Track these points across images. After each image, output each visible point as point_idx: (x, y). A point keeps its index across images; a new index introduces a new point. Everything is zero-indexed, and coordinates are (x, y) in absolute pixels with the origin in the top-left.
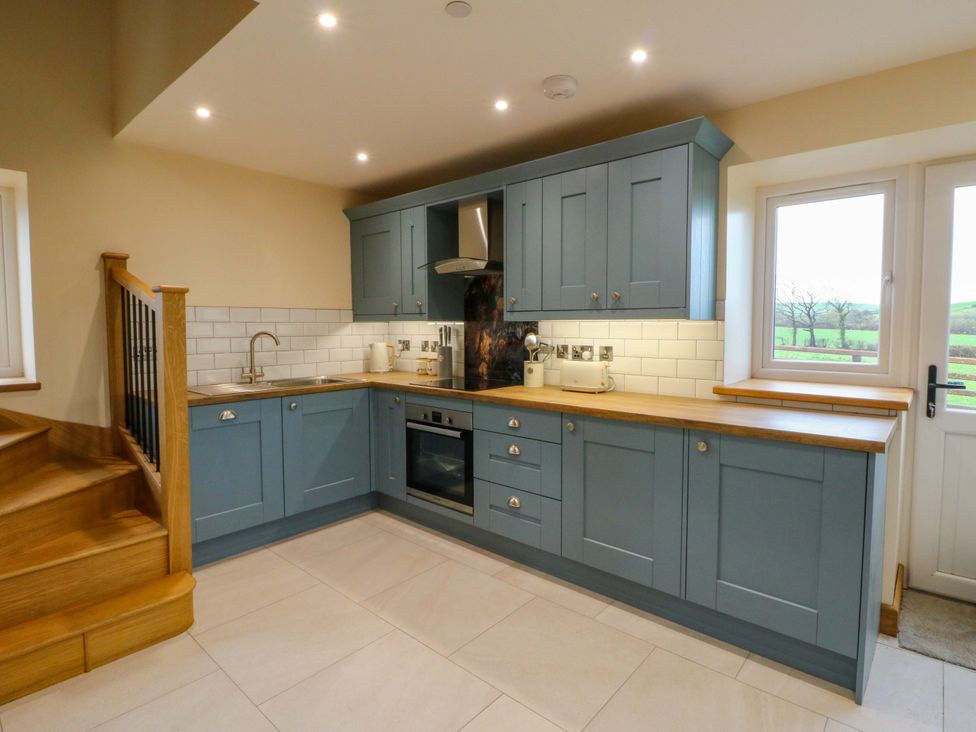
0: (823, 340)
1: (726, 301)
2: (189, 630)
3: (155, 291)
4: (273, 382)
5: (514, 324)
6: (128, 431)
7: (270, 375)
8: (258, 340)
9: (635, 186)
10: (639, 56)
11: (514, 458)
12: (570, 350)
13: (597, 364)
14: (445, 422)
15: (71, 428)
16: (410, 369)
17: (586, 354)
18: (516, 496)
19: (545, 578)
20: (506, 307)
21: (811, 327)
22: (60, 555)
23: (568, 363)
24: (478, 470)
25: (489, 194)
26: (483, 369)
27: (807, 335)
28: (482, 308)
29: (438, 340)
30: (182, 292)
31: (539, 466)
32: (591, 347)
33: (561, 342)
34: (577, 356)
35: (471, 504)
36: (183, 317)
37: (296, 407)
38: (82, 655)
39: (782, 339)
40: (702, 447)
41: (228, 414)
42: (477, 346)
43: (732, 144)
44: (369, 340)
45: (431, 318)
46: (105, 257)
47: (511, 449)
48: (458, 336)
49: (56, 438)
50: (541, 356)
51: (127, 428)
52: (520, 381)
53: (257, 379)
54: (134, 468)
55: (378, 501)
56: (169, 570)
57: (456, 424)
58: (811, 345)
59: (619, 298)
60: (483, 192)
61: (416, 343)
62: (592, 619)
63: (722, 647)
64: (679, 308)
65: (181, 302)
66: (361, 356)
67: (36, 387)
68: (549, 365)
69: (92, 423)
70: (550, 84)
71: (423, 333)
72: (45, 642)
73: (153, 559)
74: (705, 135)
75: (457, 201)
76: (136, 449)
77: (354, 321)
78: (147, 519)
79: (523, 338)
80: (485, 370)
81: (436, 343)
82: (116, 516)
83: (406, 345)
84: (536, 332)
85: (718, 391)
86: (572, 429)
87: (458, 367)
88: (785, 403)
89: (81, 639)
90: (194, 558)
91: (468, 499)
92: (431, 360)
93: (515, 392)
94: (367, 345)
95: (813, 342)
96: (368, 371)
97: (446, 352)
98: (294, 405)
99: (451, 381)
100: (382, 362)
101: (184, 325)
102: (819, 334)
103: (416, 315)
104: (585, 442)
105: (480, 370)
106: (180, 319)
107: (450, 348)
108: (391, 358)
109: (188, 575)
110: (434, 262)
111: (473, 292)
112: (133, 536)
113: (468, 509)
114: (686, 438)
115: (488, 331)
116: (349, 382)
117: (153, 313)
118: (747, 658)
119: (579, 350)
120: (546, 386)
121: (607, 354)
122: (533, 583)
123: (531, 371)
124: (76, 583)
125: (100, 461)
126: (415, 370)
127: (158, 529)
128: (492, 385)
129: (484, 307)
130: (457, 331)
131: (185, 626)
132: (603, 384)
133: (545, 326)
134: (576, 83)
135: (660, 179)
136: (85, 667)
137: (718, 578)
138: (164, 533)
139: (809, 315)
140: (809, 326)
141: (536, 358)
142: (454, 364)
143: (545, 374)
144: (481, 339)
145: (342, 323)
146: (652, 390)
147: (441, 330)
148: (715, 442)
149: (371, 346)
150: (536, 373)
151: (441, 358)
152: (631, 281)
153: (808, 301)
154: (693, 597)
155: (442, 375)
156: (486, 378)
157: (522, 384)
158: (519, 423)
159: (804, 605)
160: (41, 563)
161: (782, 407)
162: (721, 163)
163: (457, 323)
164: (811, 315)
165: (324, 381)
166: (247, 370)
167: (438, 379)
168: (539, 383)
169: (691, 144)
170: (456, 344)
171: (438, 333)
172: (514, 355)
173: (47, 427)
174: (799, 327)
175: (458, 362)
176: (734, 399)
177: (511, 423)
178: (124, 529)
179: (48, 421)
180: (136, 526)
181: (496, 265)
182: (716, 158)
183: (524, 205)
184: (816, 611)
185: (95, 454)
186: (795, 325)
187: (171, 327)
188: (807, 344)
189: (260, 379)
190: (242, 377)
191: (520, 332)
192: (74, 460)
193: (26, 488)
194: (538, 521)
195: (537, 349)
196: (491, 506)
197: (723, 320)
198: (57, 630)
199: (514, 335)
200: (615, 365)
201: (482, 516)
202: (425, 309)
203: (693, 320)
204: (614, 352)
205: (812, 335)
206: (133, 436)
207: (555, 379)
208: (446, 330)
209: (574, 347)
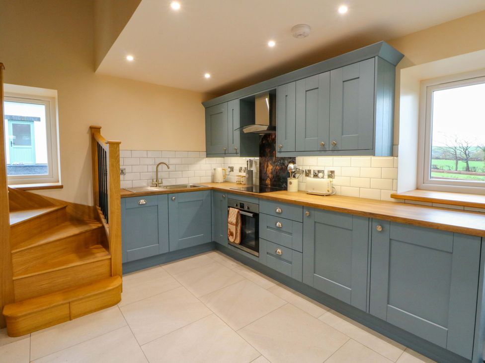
0: (474, 167)
1: (399, 146)
2: (118, 304)
3: (107, 143)
4: (166, 186)
5: (284, 159)
6: (100, 208)
7: (165, 183)
8: (160, 166)
9: (345, 83)
10: (343, 10)
11: (279, 229)
12: (312, 173)
13: (326, 180)
14: (246, 208)
15: (76, 206)
16: (234, 181)
17: (320, 175)
18: (280, 249)
19: (294, 293)
20: (277, 149)
21: (467, 160)
22: (63, 265)
23: (311, 179)
24: (262, 234)
25: (270, 91)
26: (268, 182)
27: (465, 164)
28: (268, 150)
29: (246, 167)
30: (118, 144)
31: (292, 233)
32: (323, 171)
33: (308, 168)
34: (316, 176)
35: (258, 251)
36: (119, 155)
37: (175, 199)
38: (69, 312)
39: (449, 166)
40: (379, 228)
41: (142, 202)
42: (265, 170)
43: (403, 56)
44: (214, 166)
45: (242, 155)
46: (91, 128)
47: (278, 224)
48: (256, 165)
49: (69, 210)
50: (297, 175)
51: (100, 207)
52: (286, 189)
53: (160, 185)
54: (100, 225)
55: (215, 246)
56: (111, 275)
57: (251, 210)
58: (466, 170)
59: (336, 144)
60: (266, 90)
61: (236, 168)
62: (316, 318)
63: (390, 343)
64: (369, 150)
65: (118, 149)
66: (210, 174)
67: (61, 187)
68: (301, 181)
69: (85, 204)
70: (295, 30)
71: (240, 163)
72: (52, 305)
73: (104, 269)
74: (385, 52)
75: (254, 96)
76: (102, 216)
77: (207, 157)
78: (104, 249)
79: (288, 165)
80: (269, 182)
81: (245, 168)
82: (92, 247)
83: (232, 169)
84: (294, 163)
85: (393, 196)
86: (308, 215)
87: (256, 180)
88: (434, 205)
89: (68, 305)
90: (123, 270)
91: (256, 248)
92: (243, 177)
93: (282, 194)
94: (213, 169)
95: (468, 169)
96: (213, 182)
97: (250, 173)
98: (174, 198)
99: (252, 188)
100: (220, 177)
101: (119, 159)
102: (472, 164)
103: (235, 154)
104: (315, 222)
105: (267, 182)
106: (117, 156)
107: (252, 171)
108: (225, 176)
109: (120, 278)
110: (243, 127)
111: (264, 142)
112: (96, 257)
113: (256, 254)
114: (370, 223)
115: (271, 162)
116: (202, 187)
117: (106, 152)
118: (404, 351)
119: (317, 172)
120: (299, 191)
121: (331, 174)
122: (287, 294)
123: (291, 183)
124: (69, 278)
125: (88, 222)
126: (235, 182)
127: (108, 255)
128: (272, 190)
129: (269, 150)
130: (256, 162)
131: (117, 301)
132: (328, 191)
133: (299, 159)
134: (310, 27)
135: (359, 78)
136: (70, 318)
137: (388, 304)
138: (109, 257)
139: (465, 153)
140: (466, 160)
141: (294, 177)
142: (254, 179)
143: (299, 185)
144: (267, 166)
145: (200, 158)
146: (356, 195)
147: (248, 161)
148: (387, 226)
149: (215, 169)
150: (293, 184)
151: (247, 176)
152: (342, 135)
153: (465, 145)
154: (373, 312)
155: (248, 185)
156: (269, 186)
157: (287, 190)
158: (282, 211)
159: (439, 325)
160: (54, 268)
161: (432, 207)
162: (396, 67)
163: (256, 158)
164: (467, 153)
165: (191, 186)
166: (155, 180)
167: (246, 186)
168: (295, 190)
169: (376, 57)
170: (255, 169)
171: (246, 163)
172: (283, 175)
173: (65, 205)
174: (460, 160)
175: (256, 178)
176: (403, 201)
177: (278, 210)
178: (93, 254)
179: (66, 202)
180: (98, 253)
181: (272, 127)
182: (393, 65)
183: (287, 96)
184: (447, 329)
185: (86, 218)
186: (457, 159)
187: (113, 160)
188: (464, 169)
189: (161, 185)
190: (152, 184)
191: (286, 162)
192: (77, 220)
193: (52, 233)
194: (291, 263)
195: (294, 172)
196: (268, 253)
197: (398, 156)
198: (58, 299)
199: (283, 164)
200: (335, 181)
201: (263, 258)
202: (239, 151)
203: (377, 156)
204: (336, 173)
205: (467, 164)
206: (101, 210)
207: (303, 188)
208: (250, 162)
209: (314, 171)
